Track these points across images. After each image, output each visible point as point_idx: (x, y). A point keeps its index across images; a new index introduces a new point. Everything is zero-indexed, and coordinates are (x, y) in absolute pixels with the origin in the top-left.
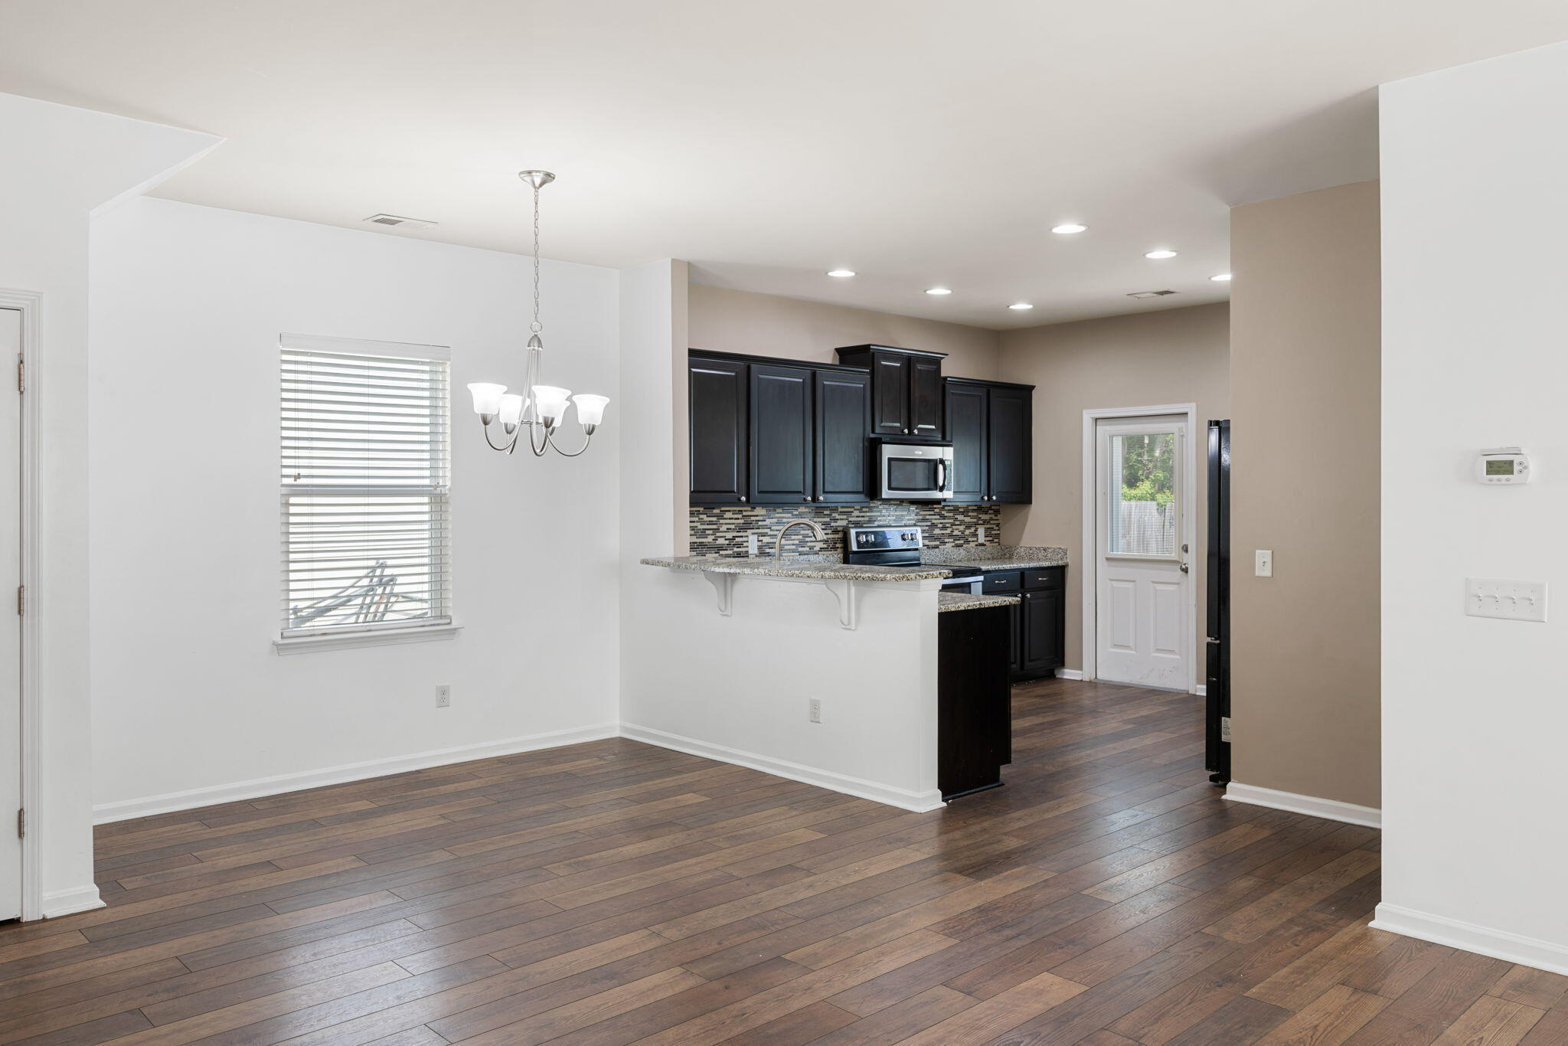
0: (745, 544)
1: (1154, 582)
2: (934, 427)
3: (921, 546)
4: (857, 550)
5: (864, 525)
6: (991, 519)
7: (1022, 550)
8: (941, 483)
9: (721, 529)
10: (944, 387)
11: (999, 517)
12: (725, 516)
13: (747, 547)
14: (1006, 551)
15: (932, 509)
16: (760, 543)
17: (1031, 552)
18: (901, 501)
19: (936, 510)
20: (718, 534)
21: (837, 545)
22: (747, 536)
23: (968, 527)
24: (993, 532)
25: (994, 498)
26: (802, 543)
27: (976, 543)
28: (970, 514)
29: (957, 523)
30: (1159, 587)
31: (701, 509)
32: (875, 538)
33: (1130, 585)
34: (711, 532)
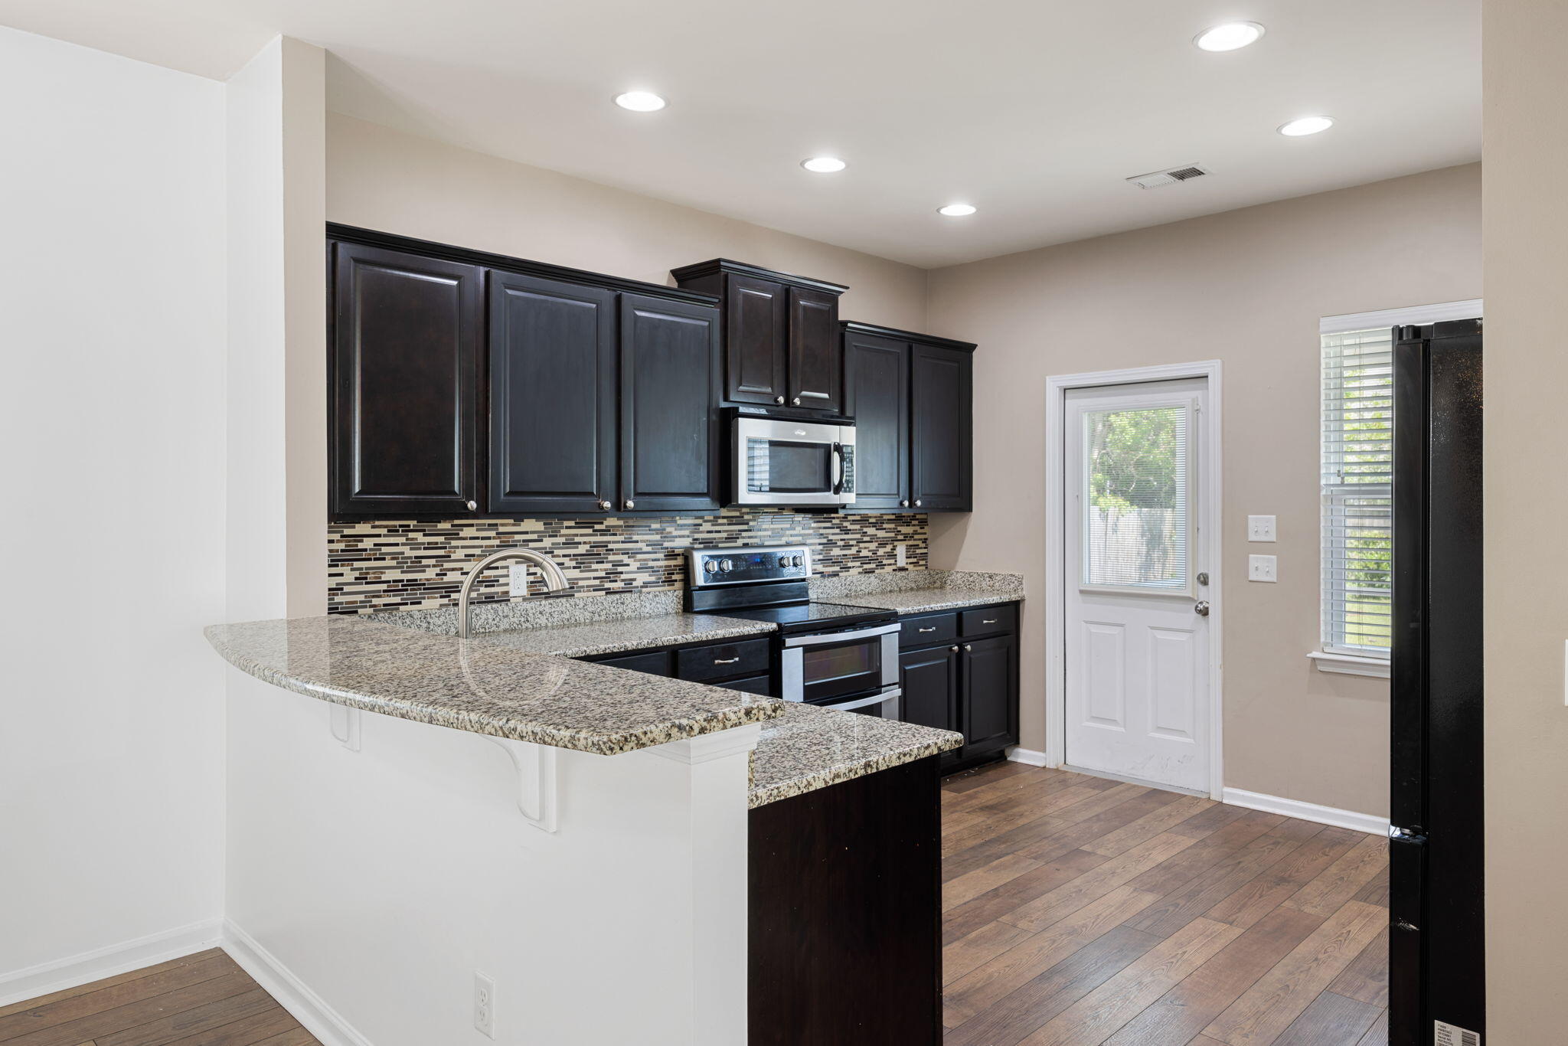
0: (502, 581)
1: (1152, 628)
2: (826, 396)
3: (809, 574)
4: (704, 584)
5: (720, 545)
6: (915, 532)
7: (959, 575)
8: (836, 480)
9: (453, 557)
10: (842, 336)
11: (926, 529)
12: (462, 534)
13: (507, 584)
14: (937, 577)
15: (828, 521)
16: (531, 578)
17: (971, 579)
18: (781, 508)
19: (834, 521)
20: (446, 565)
21: (674, 577)
22: (507, 567)
23: (882, 545)
24: (918, 551)
25: (919, 503)
26: (612, 575)
27: (894, 567)
28: (885, 526)
29: (866, 539)
30: (1160, 635)
31: (412, 523)
32: (733, 566)
33: (1115, 631)
34: (433, 561)
